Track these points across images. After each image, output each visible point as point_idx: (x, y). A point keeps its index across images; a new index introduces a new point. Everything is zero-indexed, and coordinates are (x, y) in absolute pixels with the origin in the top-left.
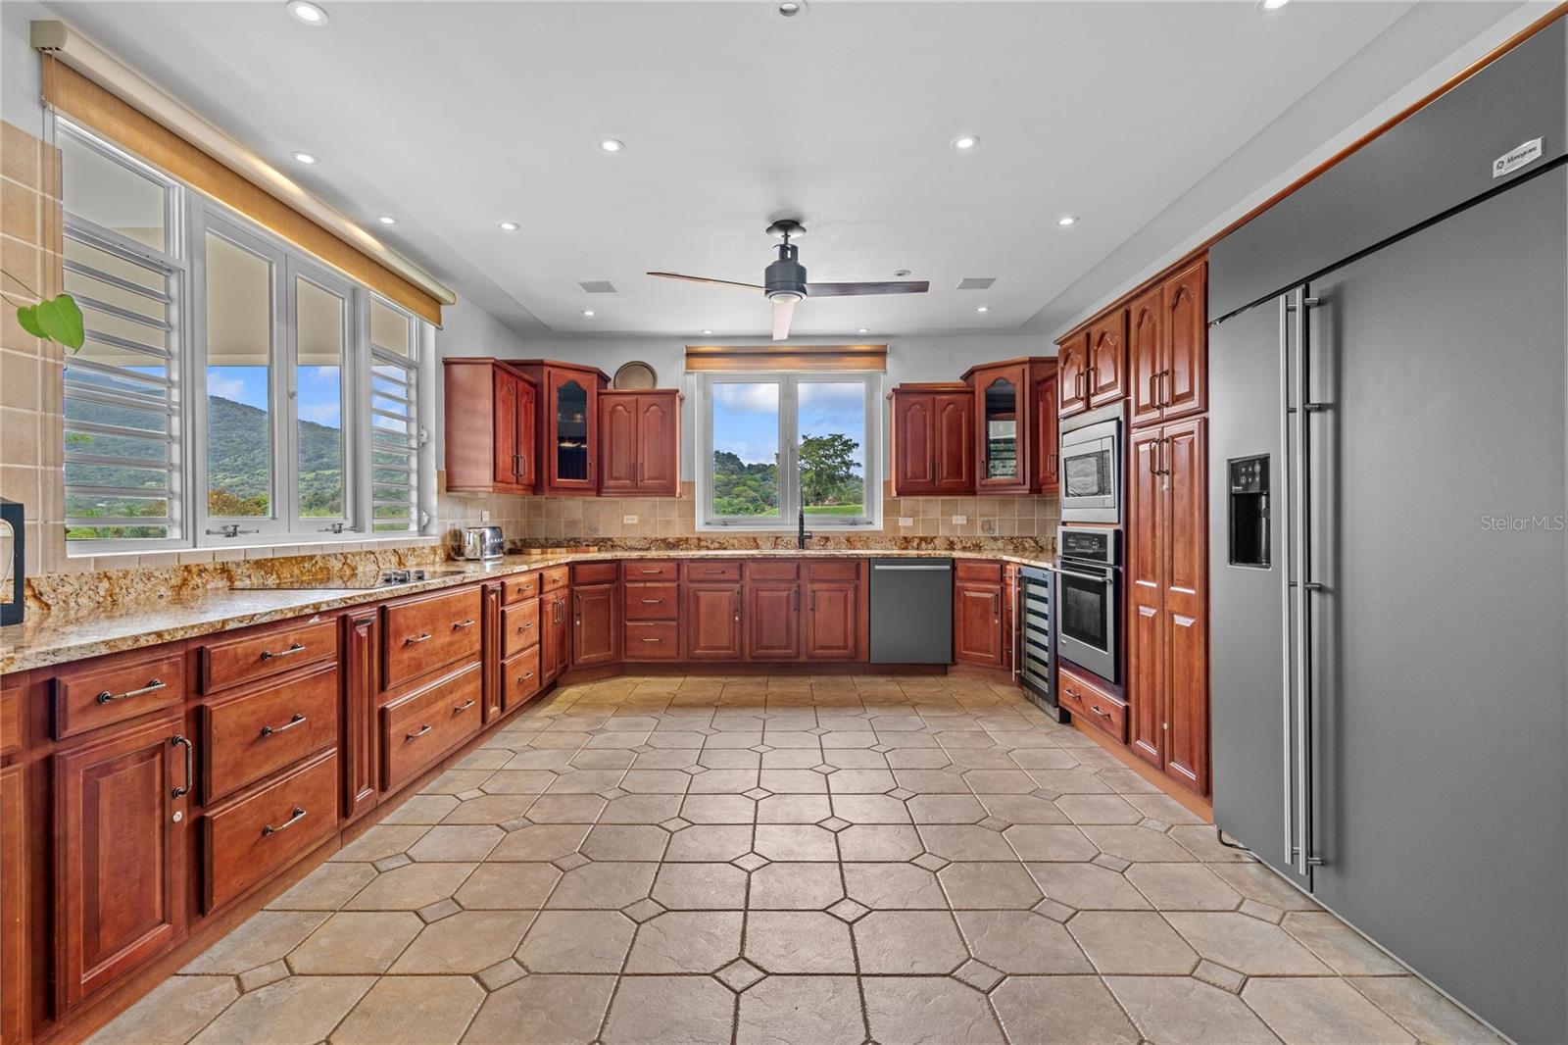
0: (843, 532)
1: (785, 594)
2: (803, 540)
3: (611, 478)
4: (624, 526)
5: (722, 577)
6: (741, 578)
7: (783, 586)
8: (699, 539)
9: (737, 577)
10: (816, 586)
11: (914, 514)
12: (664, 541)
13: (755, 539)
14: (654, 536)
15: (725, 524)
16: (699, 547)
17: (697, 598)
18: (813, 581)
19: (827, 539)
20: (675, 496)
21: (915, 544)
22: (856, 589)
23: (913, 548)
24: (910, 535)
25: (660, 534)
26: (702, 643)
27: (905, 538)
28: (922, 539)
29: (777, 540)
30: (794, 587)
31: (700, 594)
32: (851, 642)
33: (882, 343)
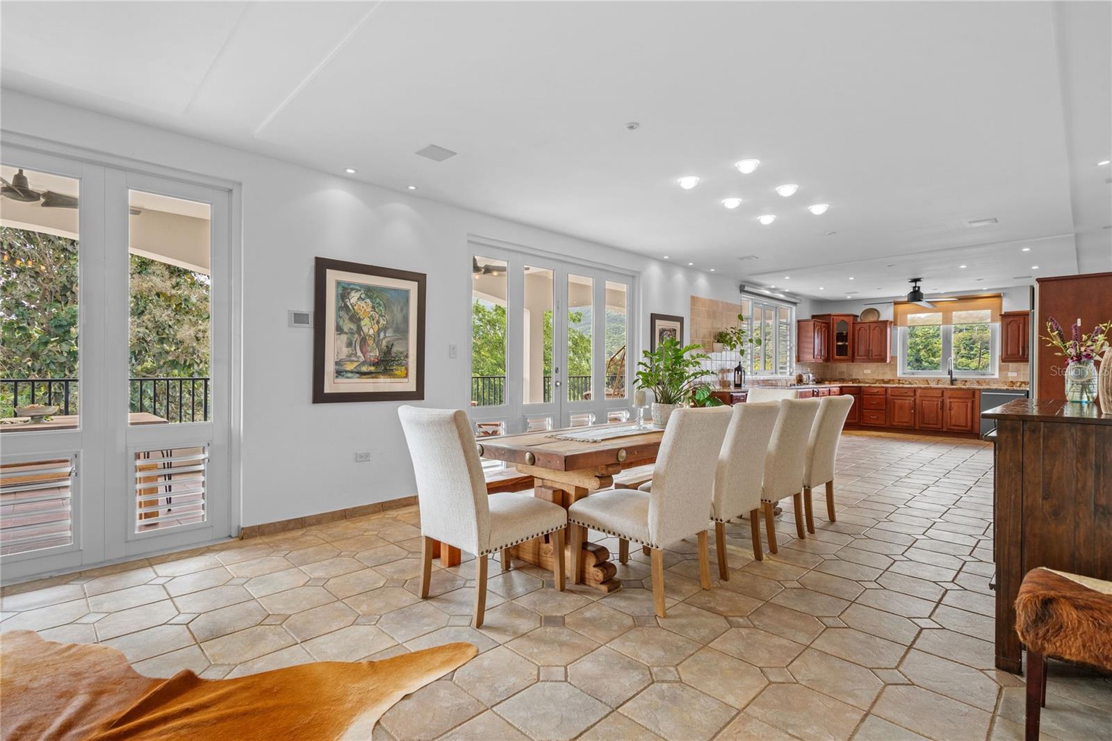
0: (975, 379)
1: (936, 403)
2: (953, 381)
3: (858, 355)
4: (864, 374)
5: (905, 394)
6: (915, 395)
7: (934, 399)
8: (899, 380)
9: (912, 394)
10: (952, 400)
11: (1018, 371)
12: (882, 380)
13: (927, 381)
14: (877, 378)
15: (913, 374)
16: (899, 383)
17: (894, 403)
18: (950, 398)
19: (966, 381)
20: (886, 361)
21: (1018, 385)
22: (973, 402)
23: (1017, 386)
24: (1014, 380)
25: (881, 378)
26: (896, 420)
27: (1012, 382)
28: (1022, 383)
29: (938, 381)
30: (941, 400)
31: (896, 401)
32: (969, 424)
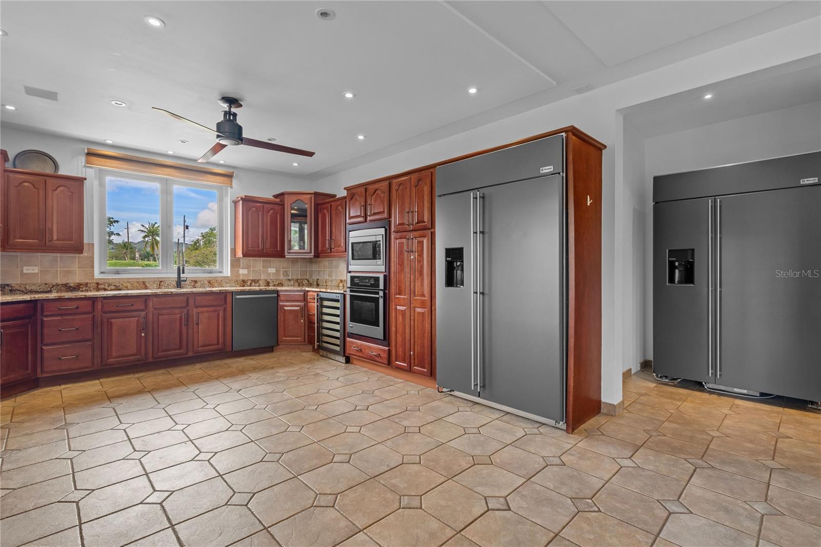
0: (206, 278)
1: (179, 316)
2: (179, 283)
5: (132, 308)
6: (146, 308)
7: (177, 311)
8: (98, 284)
9: (143, 307)
10: (200, 310)
11: (248, 267)
12: (65, 285)
13: (144, 283)
14: (54, 282)
15: (117, 273)
16: (98, 290)
17: (110, 324)
18: (197, 307)
19: (196, 282)
21: (249, 284)
22: (225, 310)
23: (248, 286)
24: (245, 279)
25: (60, 280)
26: (114, 354)
27: (243, 281)
28: (253, 281)
29: (161, 283)
30: (185, 311)
31: (113, 321)
32: (221, 340)
33: (231, 170)
